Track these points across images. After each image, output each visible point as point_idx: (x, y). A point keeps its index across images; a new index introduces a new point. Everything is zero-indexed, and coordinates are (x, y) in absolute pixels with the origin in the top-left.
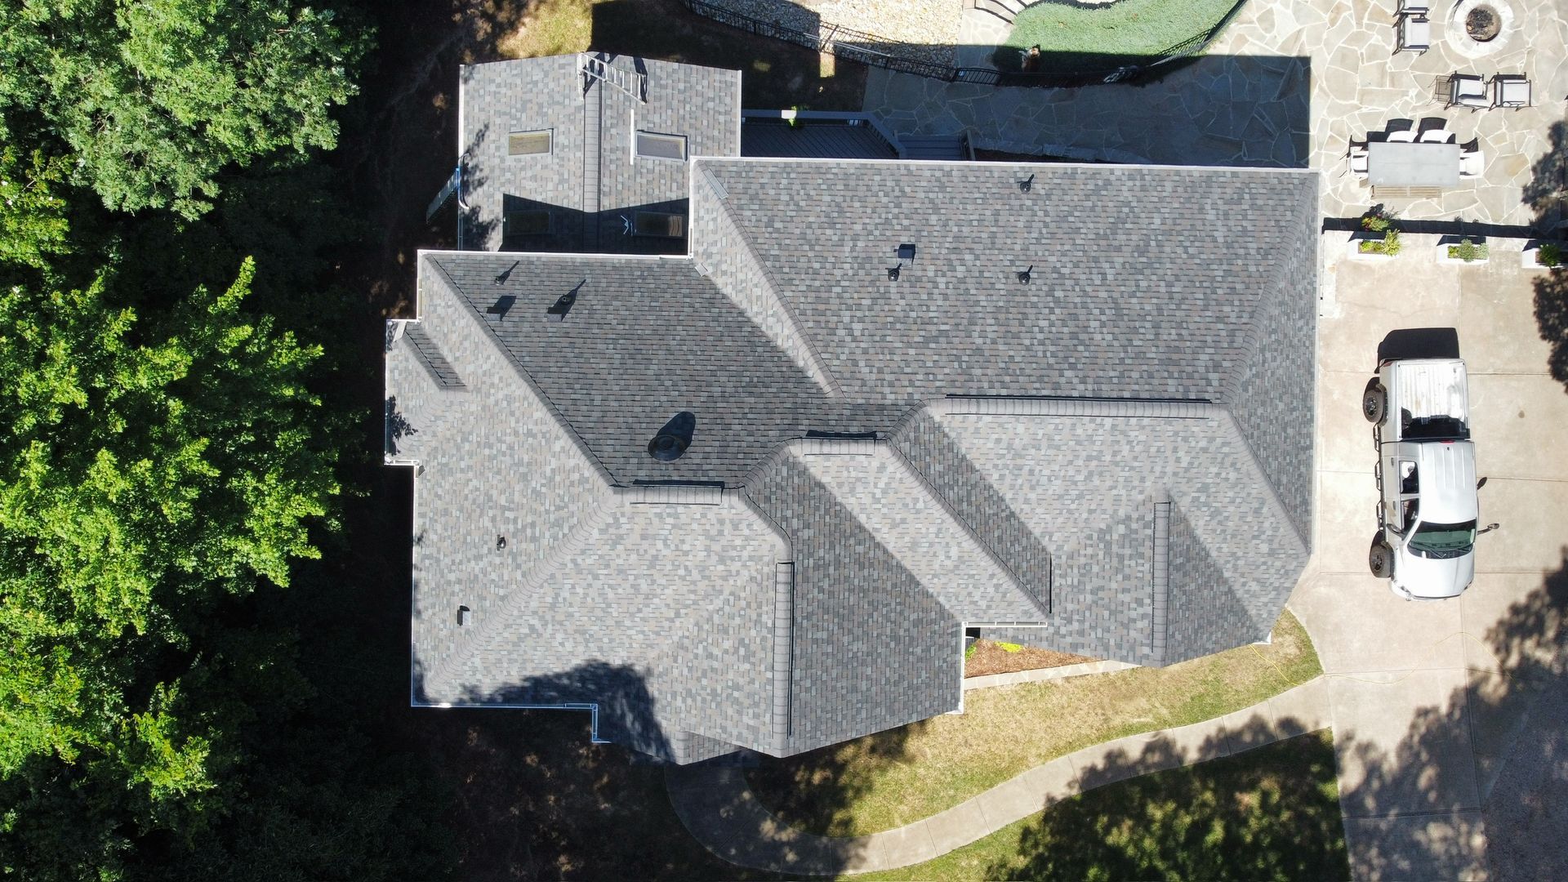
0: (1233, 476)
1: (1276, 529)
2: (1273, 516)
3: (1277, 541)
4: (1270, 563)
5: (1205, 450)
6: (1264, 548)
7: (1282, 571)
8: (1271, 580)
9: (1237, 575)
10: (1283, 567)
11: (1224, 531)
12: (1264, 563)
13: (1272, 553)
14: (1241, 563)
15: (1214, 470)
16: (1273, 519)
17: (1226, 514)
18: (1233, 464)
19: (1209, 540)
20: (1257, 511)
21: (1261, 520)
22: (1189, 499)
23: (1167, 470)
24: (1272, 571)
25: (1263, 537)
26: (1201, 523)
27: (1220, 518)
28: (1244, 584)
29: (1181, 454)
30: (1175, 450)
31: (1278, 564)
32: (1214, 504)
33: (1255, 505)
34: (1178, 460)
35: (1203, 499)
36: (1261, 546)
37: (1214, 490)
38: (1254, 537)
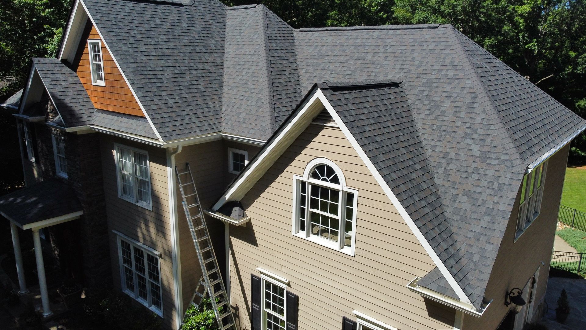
0: (451, 72)
1: (487, 126)
2: (484, 111)
3: (487, 143)
4: (481, 171)
5: (432, 51)
6: (476, 150)
7: (496, 186)
8: (484, 196)
9: (448, 184)
10: (497, 178)
11: (439, 127)
12: (476, 171)
13: (484, 157)
14: (453, 167)
15: (437, 67)
16: (483, 116)
17: (443, 109)
18: (452, 62)
19: (426, 137)
20: (470, 106)
21: (473, 116)
22: (416, 92)
23: (404, 67)
24: (484, 183)
25: (475, 136)
26: (422, 116)
27: (437, 113)
28: (454, 200)
29: (416, 55)
30: (412, 52)
31: (491, 172)
32: (435, 99)
33: (468, 100)
34: (413, 59)
35: (426, 93)
36: (473, 147)
37: (435, 85)
38: (467, 136)
